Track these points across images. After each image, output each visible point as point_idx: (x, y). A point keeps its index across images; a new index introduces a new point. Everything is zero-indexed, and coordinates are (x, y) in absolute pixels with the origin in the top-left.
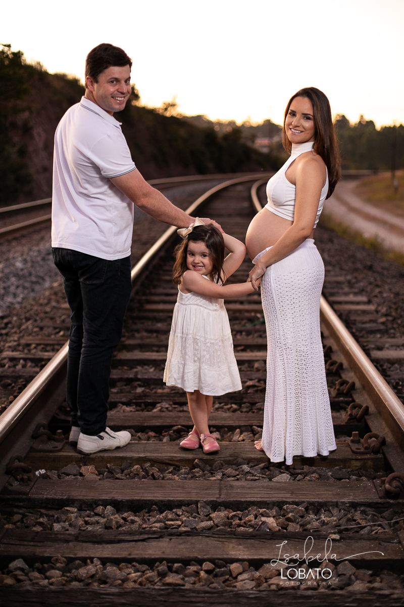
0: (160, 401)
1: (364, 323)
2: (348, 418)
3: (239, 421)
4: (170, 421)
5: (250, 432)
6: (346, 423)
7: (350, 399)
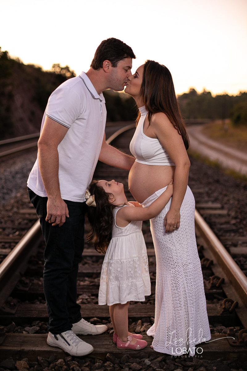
0: (82, 293)
1: (222, 224)
2: (223, 310)
3: (141, 312)
4: (88, 313)
5: (149, 322)
6: (221, 314)
7: (221, 291)
